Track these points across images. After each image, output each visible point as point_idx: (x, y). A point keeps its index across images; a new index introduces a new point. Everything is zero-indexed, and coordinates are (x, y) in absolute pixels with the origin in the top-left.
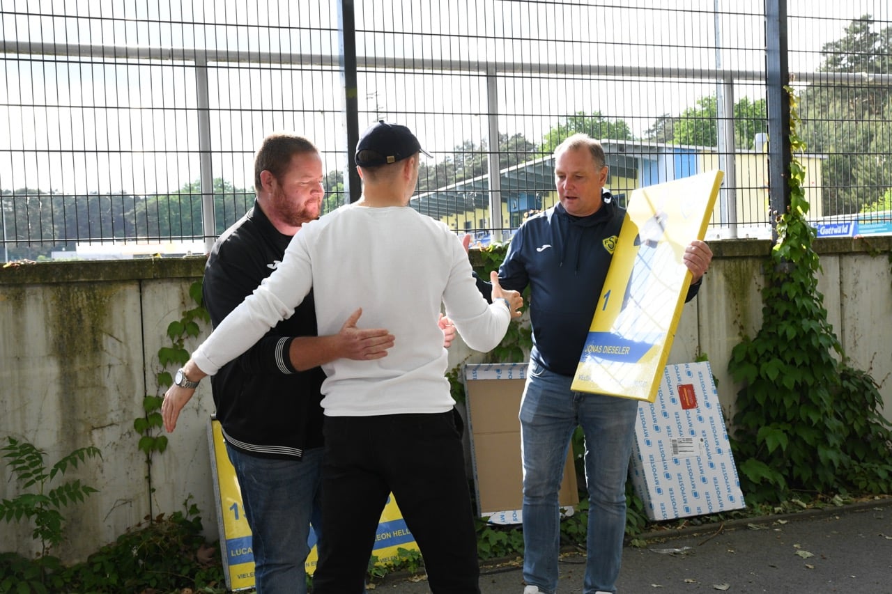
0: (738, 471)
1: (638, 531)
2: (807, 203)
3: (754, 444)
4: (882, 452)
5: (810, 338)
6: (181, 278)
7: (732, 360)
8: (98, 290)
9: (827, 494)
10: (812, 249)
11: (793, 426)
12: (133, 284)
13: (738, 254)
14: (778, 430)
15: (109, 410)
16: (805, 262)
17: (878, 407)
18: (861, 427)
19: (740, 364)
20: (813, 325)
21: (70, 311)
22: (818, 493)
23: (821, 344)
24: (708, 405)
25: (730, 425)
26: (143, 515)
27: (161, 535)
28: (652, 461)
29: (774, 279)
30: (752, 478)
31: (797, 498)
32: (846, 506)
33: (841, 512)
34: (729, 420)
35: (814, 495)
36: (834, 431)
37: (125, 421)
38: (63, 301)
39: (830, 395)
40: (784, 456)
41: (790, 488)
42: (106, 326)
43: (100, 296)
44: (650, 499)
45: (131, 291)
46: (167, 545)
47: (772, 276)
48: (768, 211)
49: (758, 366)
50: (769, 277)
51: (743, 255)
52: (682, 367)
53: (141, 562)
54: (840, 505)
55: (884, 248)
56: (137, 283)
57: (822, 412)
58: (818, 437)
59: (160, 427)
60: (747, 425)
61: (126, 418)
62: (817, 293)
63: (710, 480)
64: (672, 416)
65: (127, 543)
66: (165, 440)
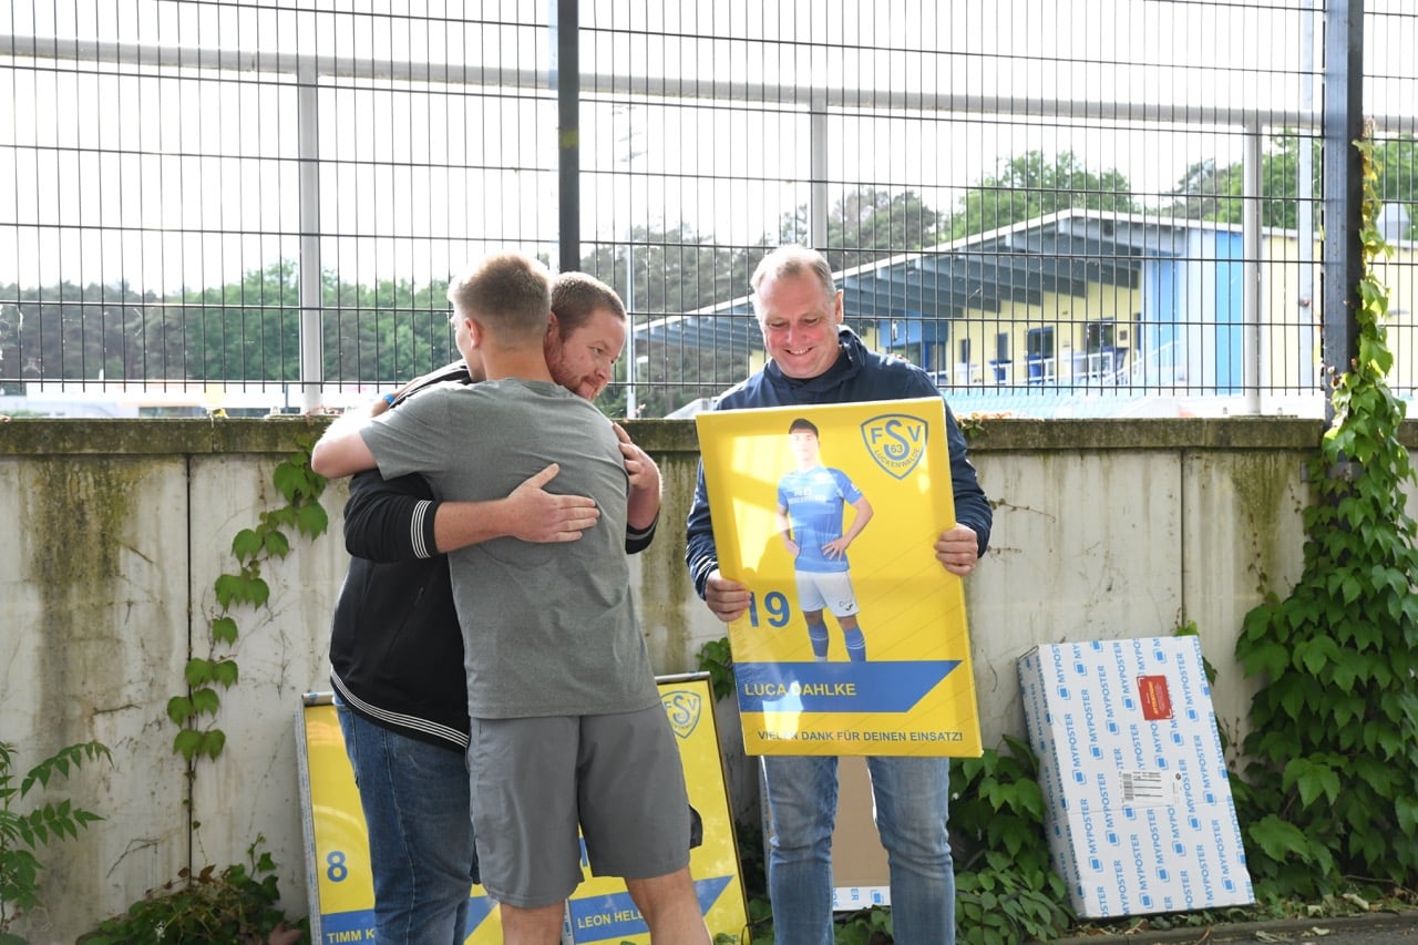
0: (1243, 835)
1: (1053, 933)
2: (1391, 356)
3: (1279, 790)
5: (1385, 602)
6: (259, 454)
7: (1244, 636)
8: (115, 470)
9: (1411, 888)
10: (1398, 440)
11: (1352, 760)
12: (175, 462)
13: (1259, 443)
14: (1324, 766)
15: (126, 679)
16: (1383, 464)
19: (1257, 644)
20: (1394, 578)
21: (64, 504)
22: (1396, 886)
23: (1404, 614)
24: (1192, 714)
25: (1238, 754)
26: (177, 868)
28: (1085, 811)
29: (1326, 492)
30: (1268, 849)
31: (1355, 892)
34: (1235, 745)
35: (1388, 888)
37: (151, 701)
38: (53, 487)
40: (1333, 813)
41: (1342, 873)
42: (126, 534)
43: (118, 480)
44: (1078, 878)
45: (173, 472)
46: (217, 922)
47: (1322, 485)
48: (1319, 366)
49: (1289, 647)
50: (1317, 486)
51: (1270, 445)
52: (1147, 644)
56: (183, 460)
57: (1405, 736)
58: (1398, 782)
59: (213, 713)
60: (1266, 754)
61: (154, 696)
62: (1405, 519)
63: (1190, 848)
64: (1125, 731)
65: (147, 915)
66: (220, 738)
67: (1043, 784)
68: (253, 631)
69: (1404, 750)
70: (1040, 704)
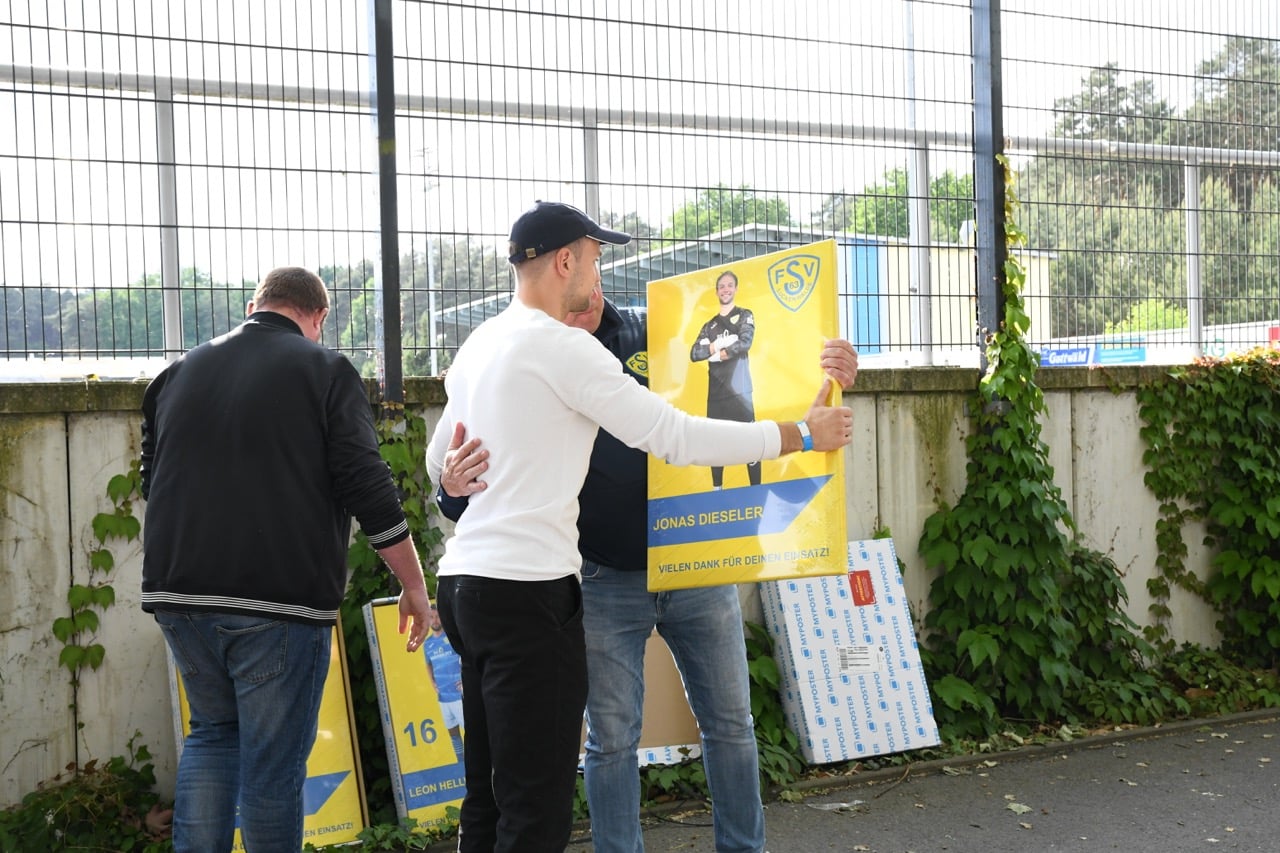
0: (930, 692)
1: (791, 779)
2: (1027, 319)
3: (953, 655)
4: (1125, 664)
5: (1030, 507)
6: (129, 411)
7: (924, 537)
9: (1051, 724)
10: (1034, 382)
11: (1007, 630)
12: (55, 419)
13: (933, 387)
14: (987, 635)
15: (15, 606)
16: (1025, 403)
17: (1121, 602)
18: (1098, 630)
19: (935, 543)
20: (1035, 488)
22: (1039, 723)
23: (1045, 515)
24: (890, 600)
25: (921, 628)
26: (65, 762)
27: (92, 793)
28: (811, 680)
29: (983, 424)
30: (949, 702)
31: (1011, 730)
32: (1077, 741)
33: (1070, 749)
34: (919, 621)
35: (1034, 725)
36: (1062, 637)
37: (39, 623)
39: (1057, 585)
40: (994, 671)
41: (1001, 717)
42: (13, 481)
43: (3, 436)
44: (807, 732)
45: (53, 429)
46: (100, 807)
47: (979, 419)
48: (975, 328)
49: (960, 545)
50: (976, 420)
51: (941, 389)
52: (855, 545)
53: (59, 833)
54: (1069, 739)
55: (1130, 382)
56: (62, 418)
57: (1046, 609)
58: (1040, 644)
59: (93, 631)
60: (943, 629)
61: (41, 618)
62: (1040, 444)
63: (892, 705)
64: (840, 615)
65: (38, 804)
66: (100, 651)
67: (778, 659)
68: (126, 560)
69: (1045, 620)
70: (774, 597)
